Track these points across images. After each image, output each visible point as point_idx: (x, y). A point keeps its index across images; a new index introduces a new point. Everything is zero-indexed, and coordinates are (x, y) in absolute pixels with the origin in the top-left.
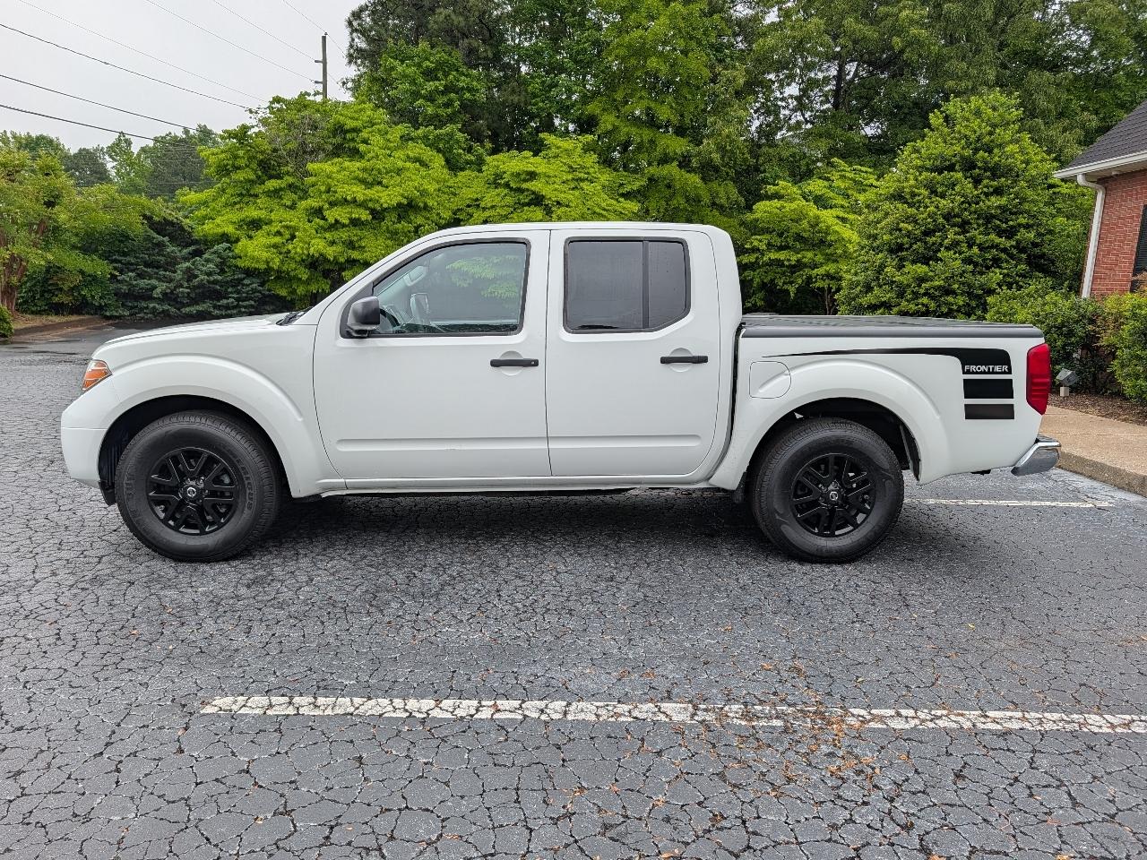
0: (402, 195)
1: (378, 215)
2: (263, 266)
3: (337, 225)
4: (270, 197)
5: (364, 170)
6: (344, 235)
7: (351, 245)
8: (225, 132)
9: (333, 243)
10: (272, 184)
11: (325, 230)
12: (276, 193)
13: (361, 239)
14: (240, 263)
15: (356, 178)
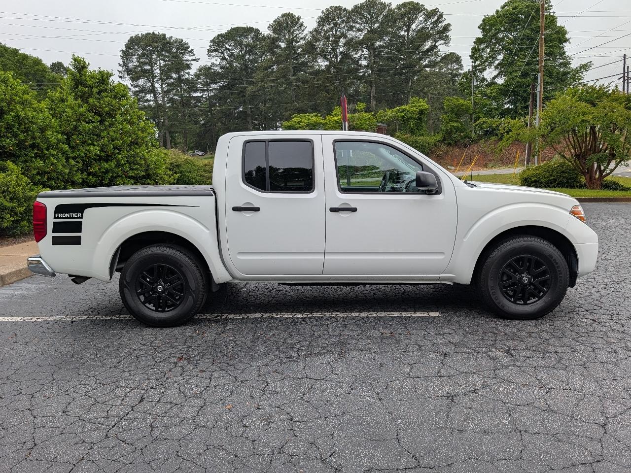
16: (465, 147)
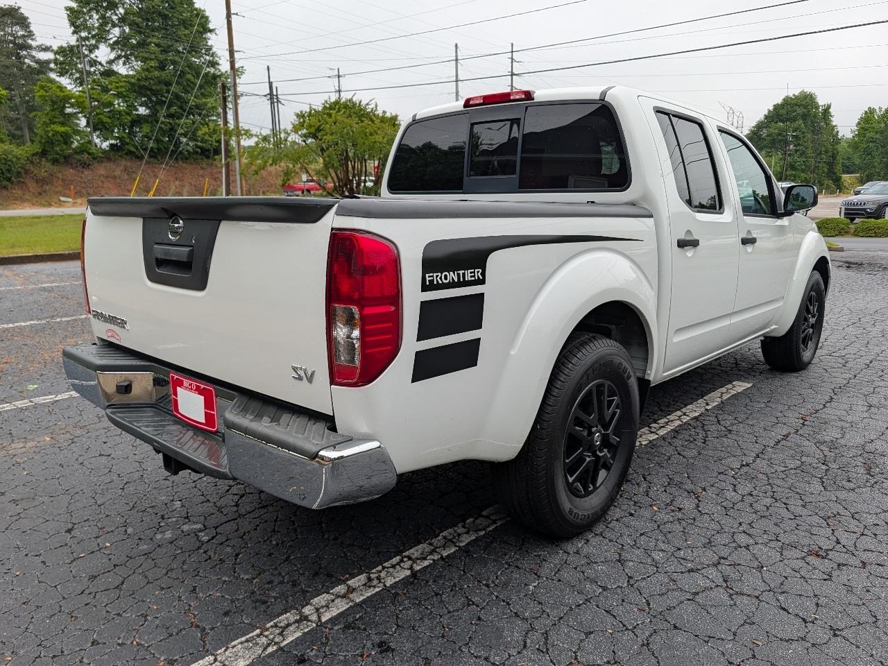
16: (83, 167)
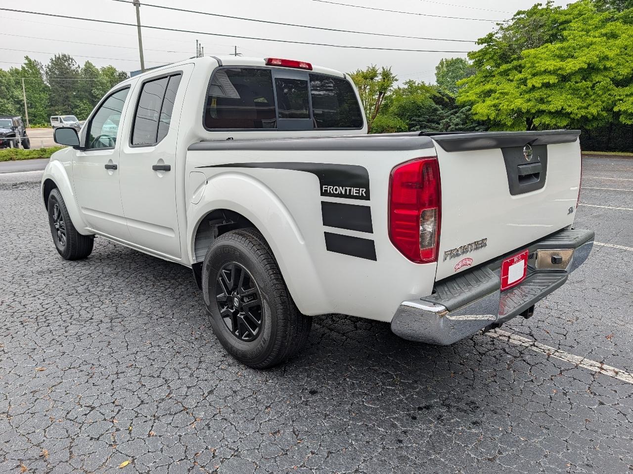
0: (585, 63)
1: (565, 79)
2: (485, 118)
3: (534, 88)
4: (502, 75)
5: (562, 48)
6: (537, 94)
7: (542, 101)
8: (479, 40)
9: (529, 100)
10: (504, 67)
11: (527, 93)
12: (505, 73)
13: (549, 96)
14: (476, 118)
15: (555, 56)
